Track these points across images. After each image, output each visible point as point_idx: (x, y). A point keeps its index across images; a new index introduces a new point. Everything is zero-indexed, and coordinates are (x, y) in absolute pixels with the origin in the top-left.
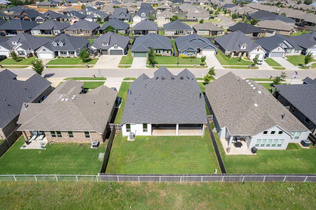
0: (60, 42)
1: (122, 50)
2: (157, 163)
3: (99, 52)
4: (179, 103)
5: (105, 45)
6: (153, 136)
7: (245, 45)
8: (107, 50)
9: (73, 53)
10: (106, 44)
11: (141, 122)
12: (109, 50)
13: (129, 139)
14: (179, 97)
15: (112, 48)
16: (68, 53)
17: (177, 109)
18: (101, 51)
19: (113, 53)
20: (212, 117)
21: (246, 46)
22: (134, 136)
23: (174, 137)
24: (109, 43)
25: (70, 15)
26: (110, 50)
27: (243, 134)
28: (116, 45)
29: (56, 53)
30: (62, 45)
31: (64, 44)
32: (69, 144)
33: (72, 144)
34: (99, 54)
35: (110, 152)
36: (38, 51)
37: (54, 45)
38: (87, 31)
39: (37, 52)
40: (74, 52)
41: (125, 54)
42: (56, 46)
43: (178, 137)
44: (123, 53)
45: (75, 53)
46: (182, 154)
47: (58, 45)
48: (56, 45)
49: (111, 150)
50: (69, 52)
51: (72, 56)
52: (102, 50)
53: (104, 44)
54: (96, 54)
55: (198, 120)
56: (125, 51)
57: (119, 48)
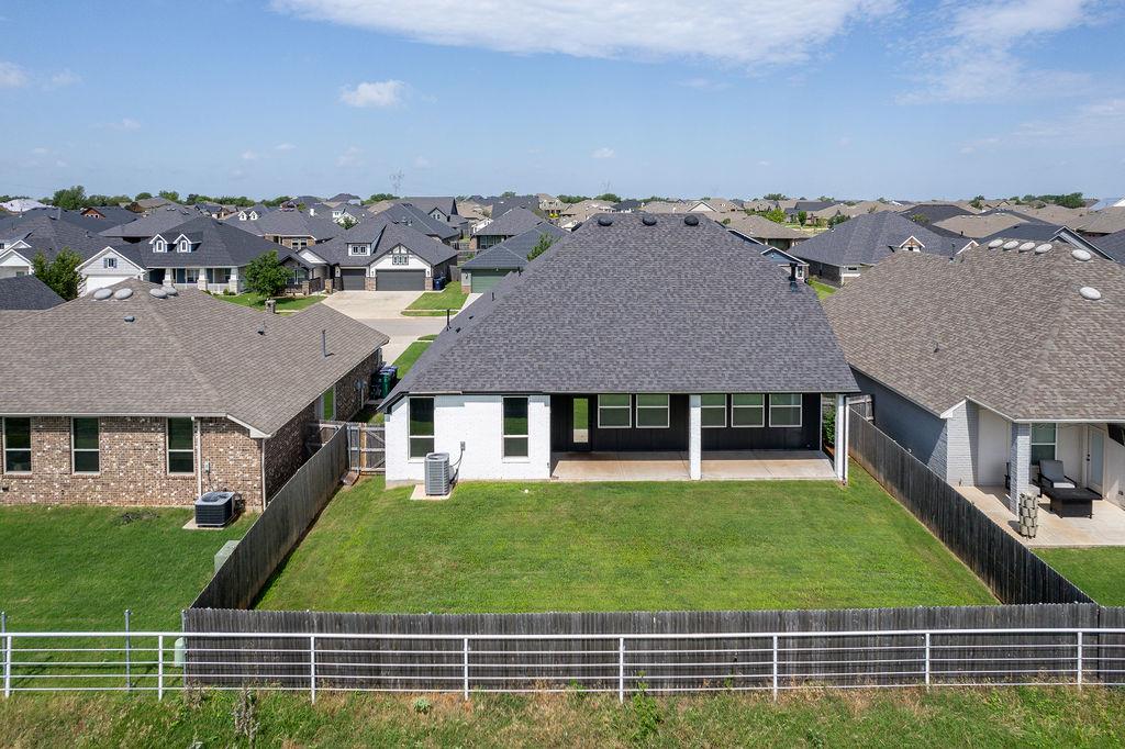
0: (183, 239)
1: (424, 271)
2: (596, 593)
3: (332, 276)
4: (689, 308)
5: (356, 255)
6: (559, 484)
7: (916, 244)
8: (363, 272)
9: (223, 276)
10: (363, 250)
11: (497, 388)
12: (373, 269)
13: (419, 494)
14: (689, 286)
15: (386, 263)
16: (202, 277)
17: (685, 330)
18: (338, 275)
19: (387, 281)
20: (868, 408)
21: (920, 247)
22: (452, 482)
23: (681, 486)
24: (376, 249)
25: (248, 218)
26: (377, 271)
27: (1083, 416)
28: (403, 251)
29: (157, 276)
30: (188, 249)
31: (195, 247)
32: (57, 512)
33: (79, 511)
34: (328, 283)
35: (292, 550)
36: (86, 266)
37: (156, 250)
38: (299, 242)
39: (82, 268)
40: (228, 271)
41: (434, 288)
42: (162, 251)
43: (702, 484)
44: (429, 283)
45: (234, 277)
46: (747, 551)
47: (171, 247)
48: (164, 250)
49: (307, 541)
50: (209, 271)
51: (217, 289)
52: (344, 272)
53: (355, 250)
54: (316, 285)
55: (805, 375)
56: (435, 277)
57: (415, 263)
